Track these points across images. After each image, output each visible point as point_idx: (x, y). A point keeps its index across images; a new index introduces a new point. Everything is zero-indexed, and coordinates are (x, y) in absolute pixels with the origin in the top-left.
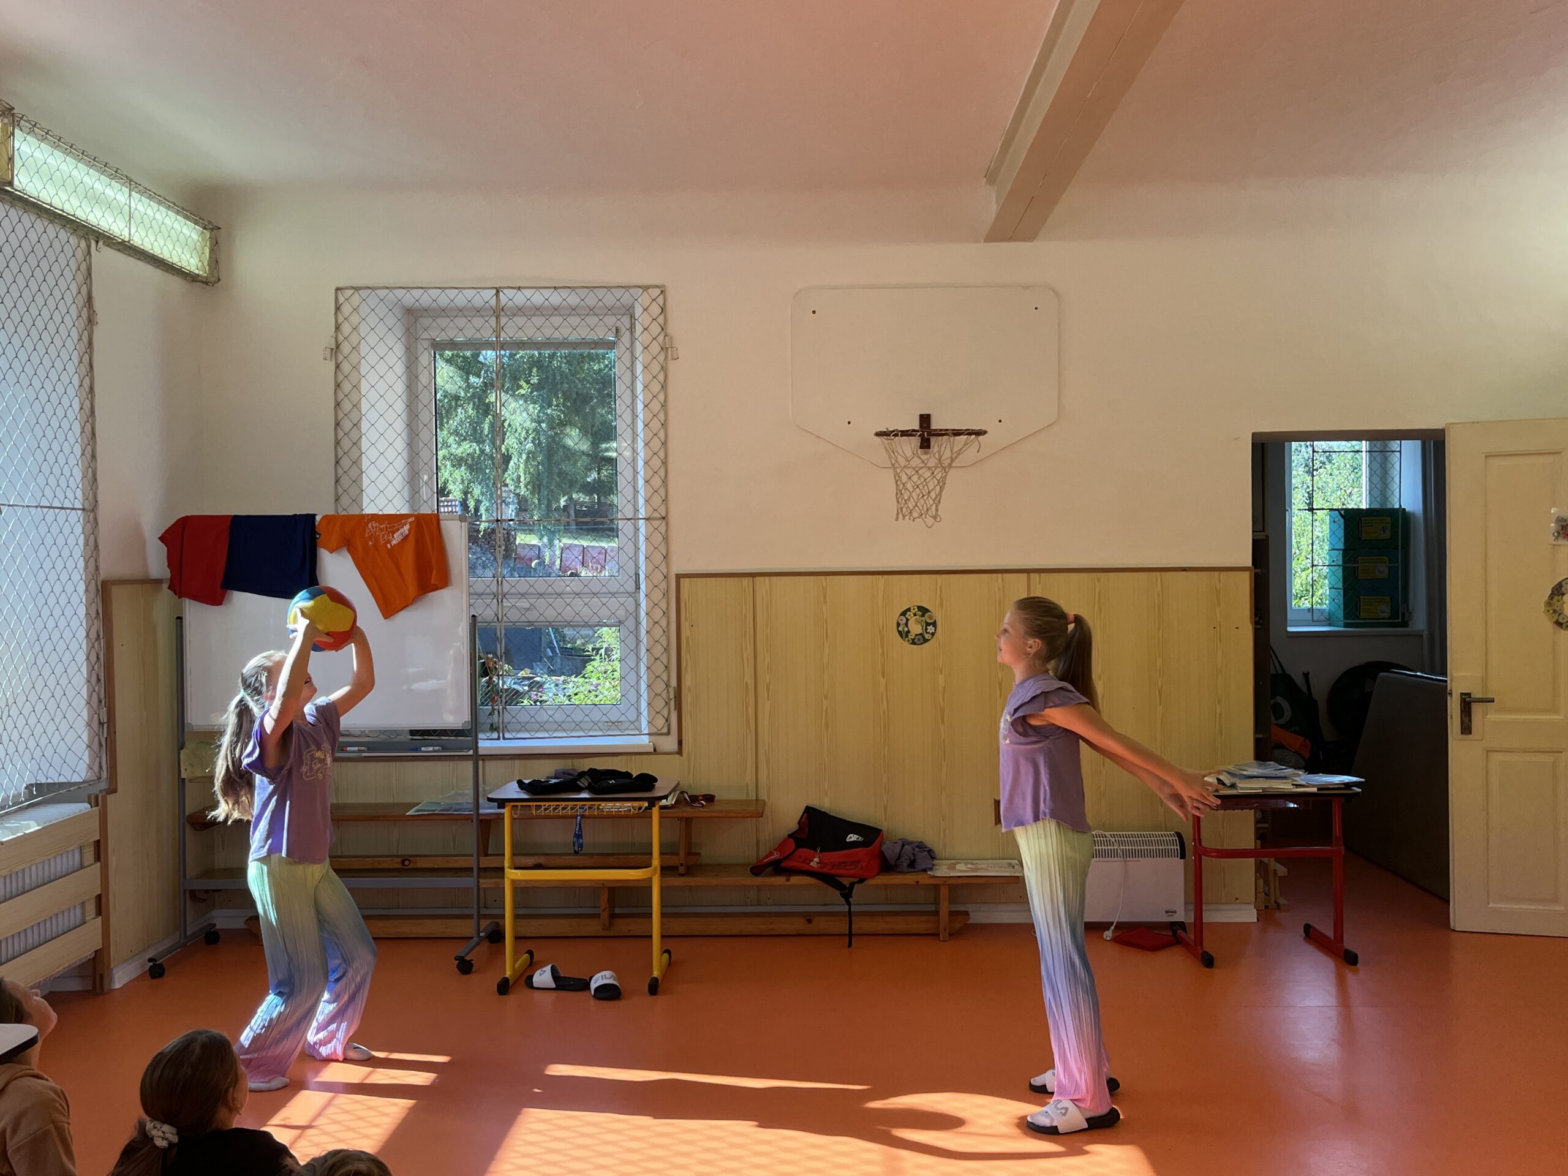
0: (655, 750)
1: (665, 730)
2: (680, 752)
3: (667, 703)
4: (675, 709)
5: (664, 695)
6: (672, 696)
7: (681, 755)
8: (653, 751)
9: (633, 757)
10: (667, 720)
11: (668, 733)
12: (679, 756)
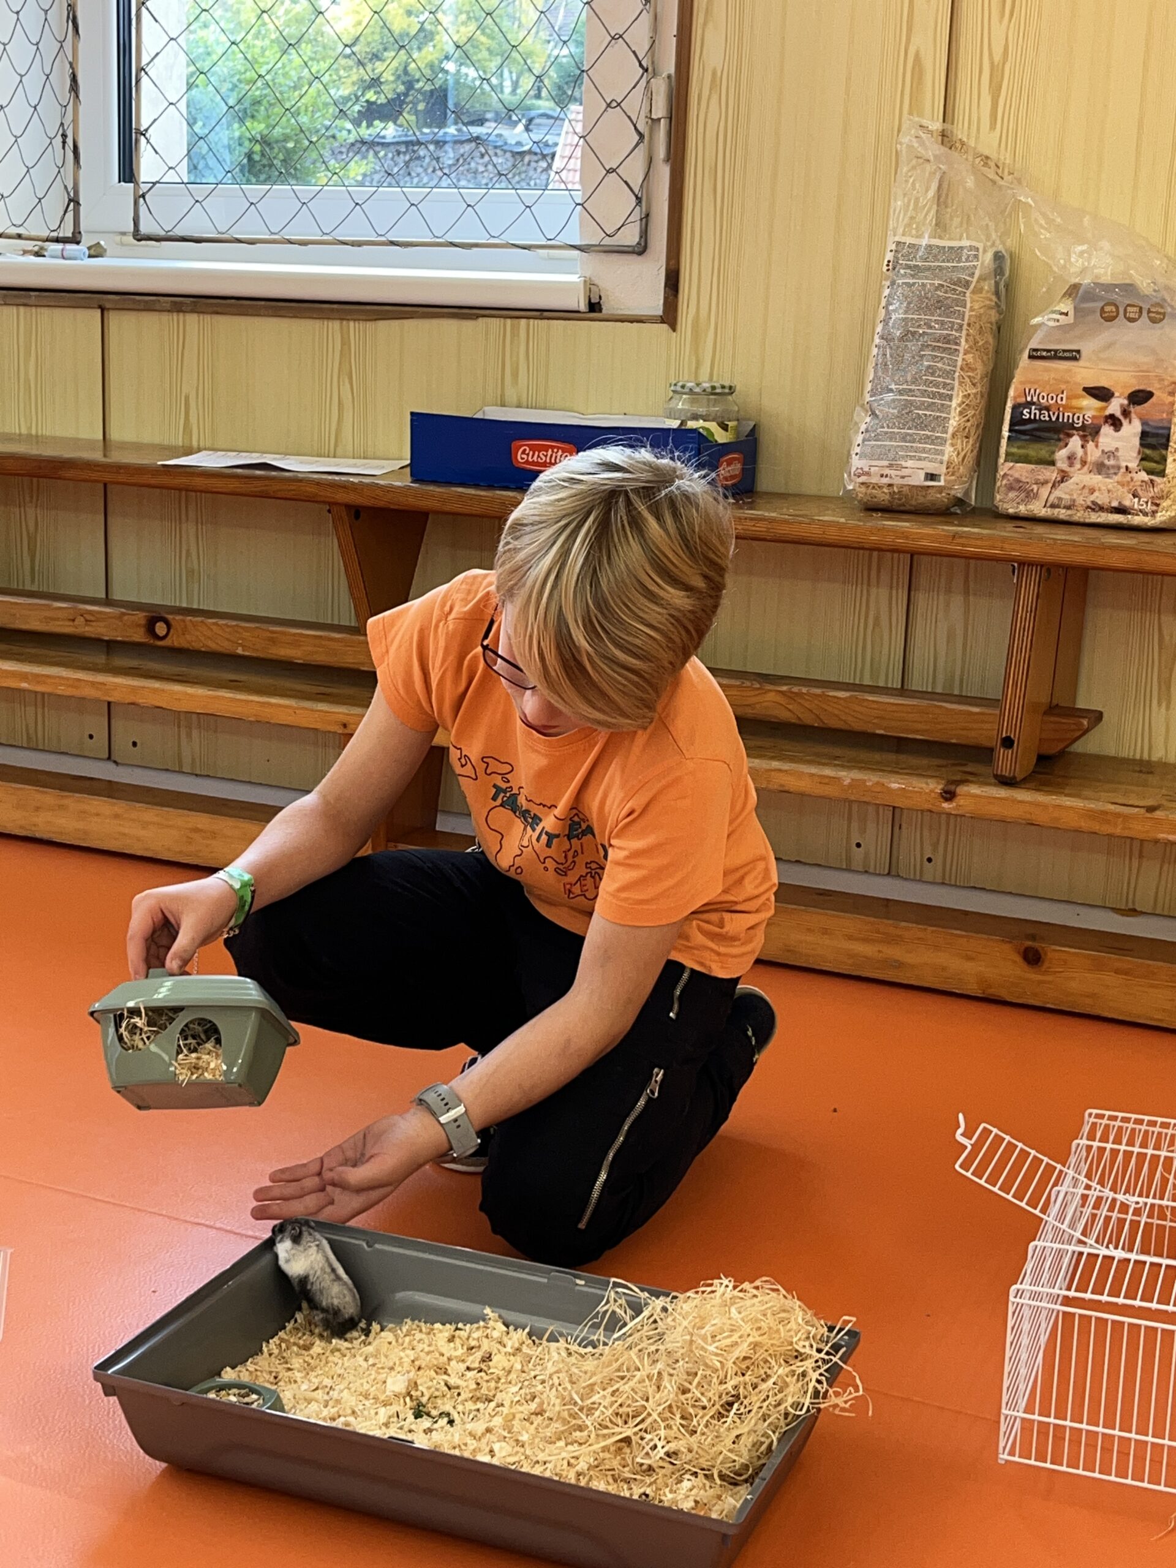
0: (594, 307)
1: (630, 236)
2: (670, 316)
3: (641, 136)
4: (667, 159)
5: (635, 104)
6: (660, 110)
7: (673, 327)
8: (583, 306)
9: (523, 322)
10: (639, 199)
11: (641, 249)
12: (665, 326)
